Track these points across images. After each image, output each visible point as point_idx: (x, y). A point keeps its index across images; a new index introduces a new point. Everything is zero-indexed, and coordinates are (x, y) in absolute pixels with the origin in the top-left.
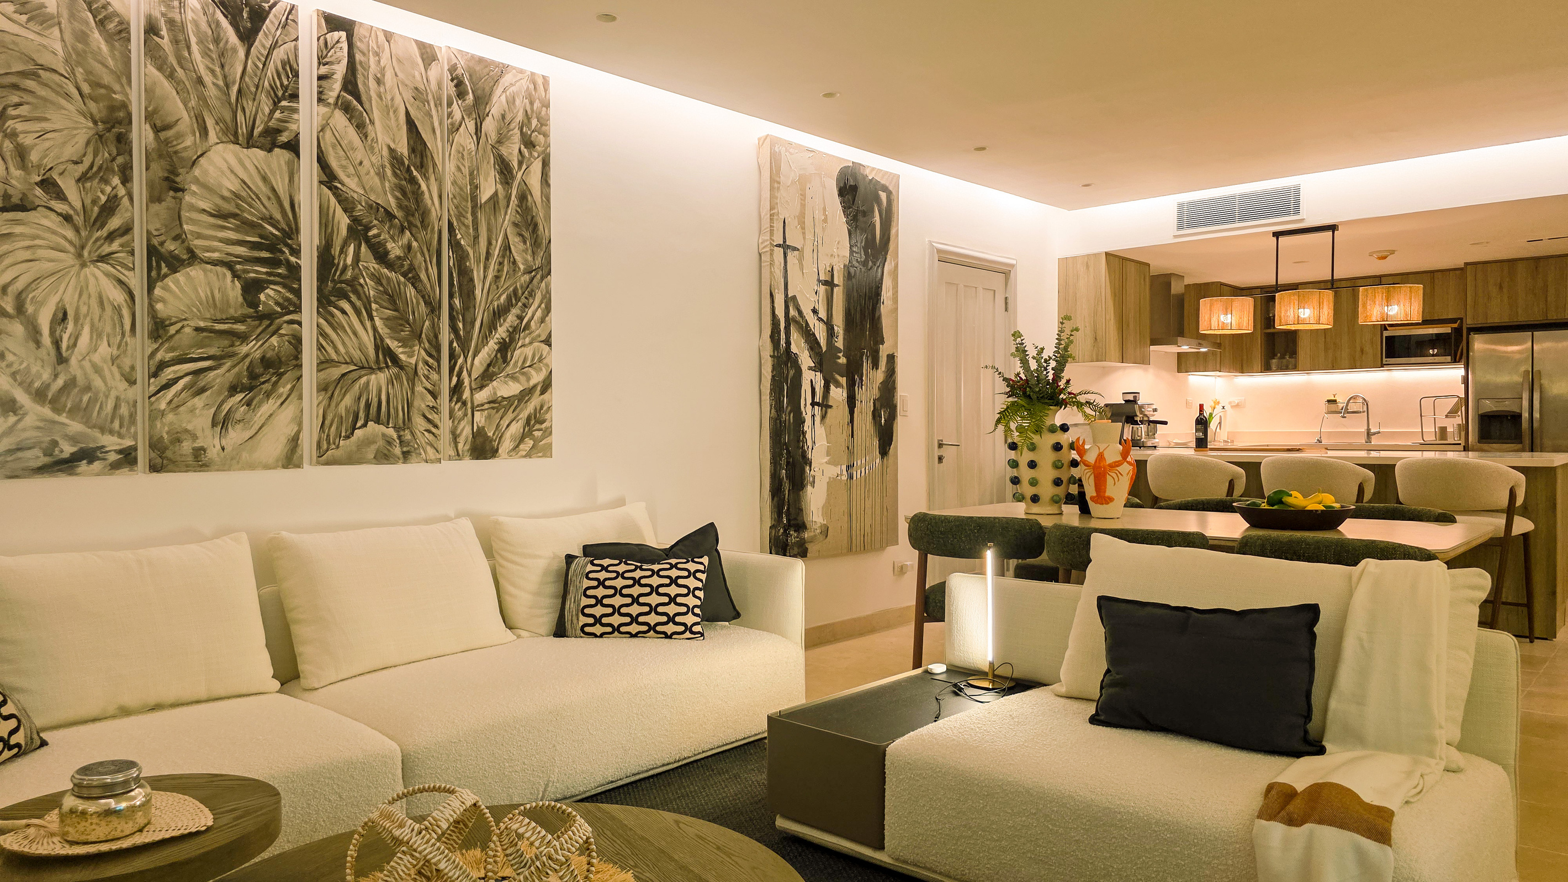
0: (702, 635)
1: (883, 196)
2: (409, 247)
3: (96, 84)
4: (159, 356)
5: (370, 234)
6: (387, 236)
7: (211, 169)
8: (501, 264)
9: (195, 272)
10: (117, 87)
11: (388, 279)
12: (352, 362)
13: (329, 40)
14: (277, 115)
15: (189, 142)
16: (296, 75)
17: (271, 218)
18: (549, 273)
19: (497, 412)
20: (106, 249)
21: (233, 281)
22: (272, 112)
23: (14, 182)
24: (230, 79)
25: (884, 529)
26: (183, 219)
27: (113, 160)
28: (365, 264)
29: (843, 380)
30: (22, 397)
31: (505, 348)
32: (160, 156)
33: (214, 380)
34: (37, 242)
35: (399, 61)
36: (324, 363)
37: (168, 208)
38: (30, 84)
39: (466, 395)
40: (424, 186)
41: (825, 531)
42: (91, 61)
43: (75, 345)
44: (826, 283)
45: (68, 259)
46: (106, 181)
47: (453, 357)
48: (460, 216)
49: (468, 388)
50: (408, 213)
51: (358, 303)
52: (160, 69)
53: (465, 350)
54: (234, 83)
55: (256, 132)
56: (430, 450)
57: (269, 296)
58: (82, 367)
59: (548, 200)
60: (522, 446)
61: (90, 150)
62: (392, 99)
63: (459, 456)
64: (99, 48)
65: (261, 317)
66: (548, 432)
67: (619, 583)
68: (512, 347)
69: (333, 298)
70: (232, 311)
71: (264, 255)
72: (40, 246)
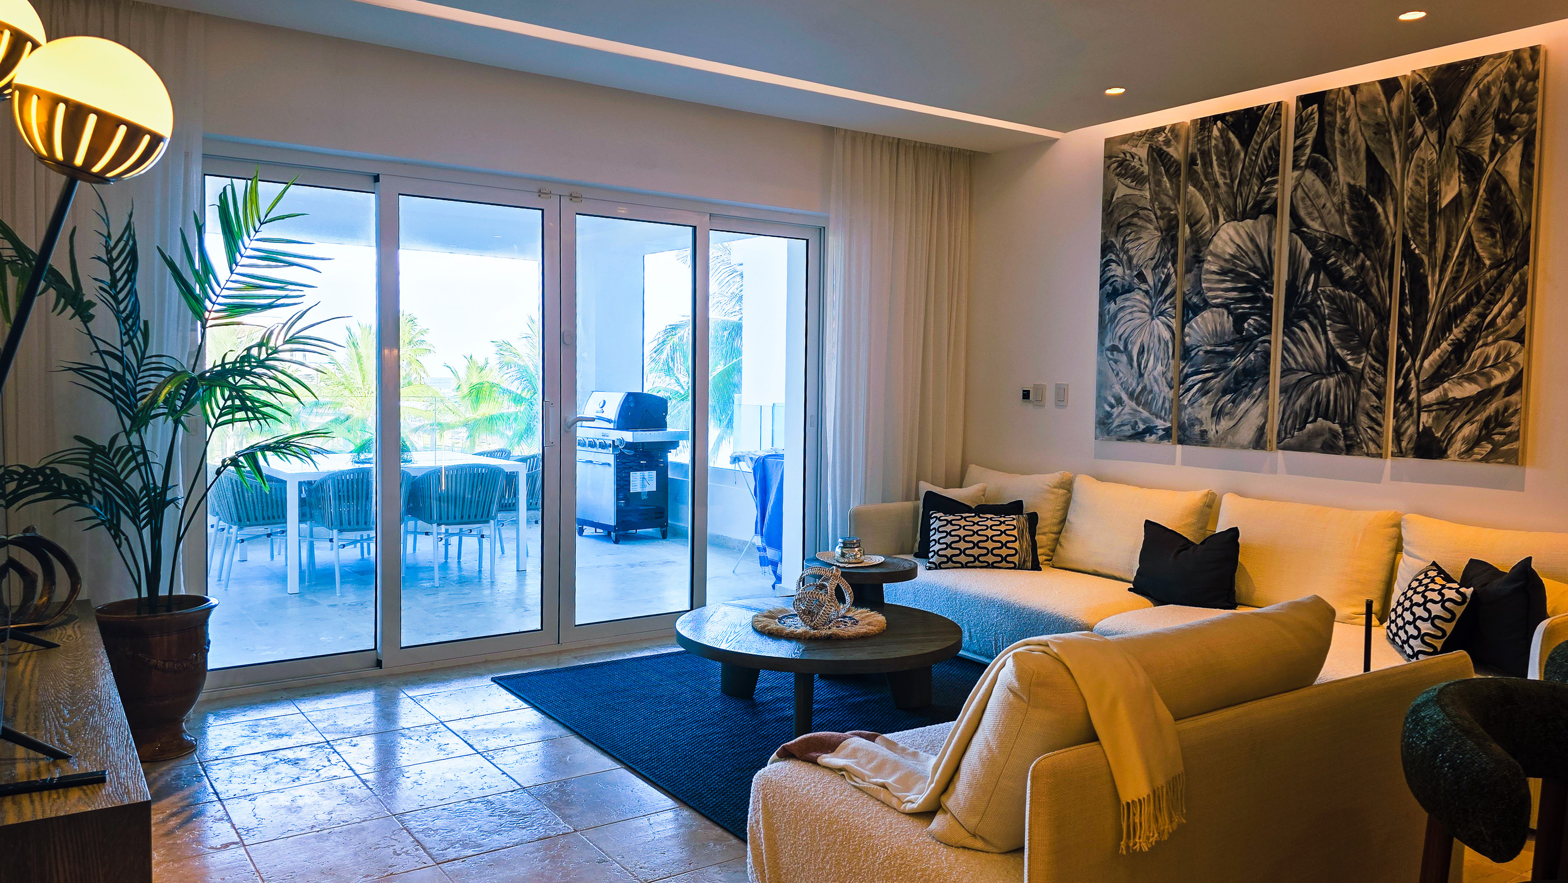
2: (1362, 267)
3: (1163, 209)
4: (1185, 371)
5: (1329, 262)
6: (1343, 261)
7: (1220, 243)
8: (1461, 264)
9: (1207, 314)
10: (1173, 207)
11: (1342, 298)
12: (1307, 370)
13: (1305, 116)
14: (1263, 190)
15: (1209, 228)
16: (1279, 154)
17: (1255, 267)
18: (1526, 263)
19: (1447, 413)
20: (1163, 307)
21: (1228, 317)
22: (1260, 189)
23: (1126, 278)
24: (1234, 175)
26: (1202, 280)
27: (1170, 252)
28: (1322, 289)
30: (1125, 397)
31: (1461, 350)
32: (1193, 243)
33: (1214, 385)
34: (1134, 309)
35: (1361, 107)
36: (1286, 371)
37: (1195, 275)
38: (1135, 220)
39: (1413, 396)
40: (1380, 209)
42: (1162, 196)
43: (1147, 367)
45: (1146, 316)
47: (1401, 360)
48: (1416, 227)
49: (1415, 389)
50: (1366, 236)
51: (1315, 322)
52: (1195, 187)
53: (1413, 352)
54: (1237, 178)
55: (1249, 207)
56: (1372, 446)
57: (1250, 325)
59: (1531, 181)
60: (1476, 450)
61: (1159, 249)
62: (1355, 142)
63: (1400, 453)
64: (1166, 186)
65: (1243, 340)
68: (1470, 347)
69: (1295, 321)
70: (1226, 338)
71: (1249, 295)
72: (1135, 311)
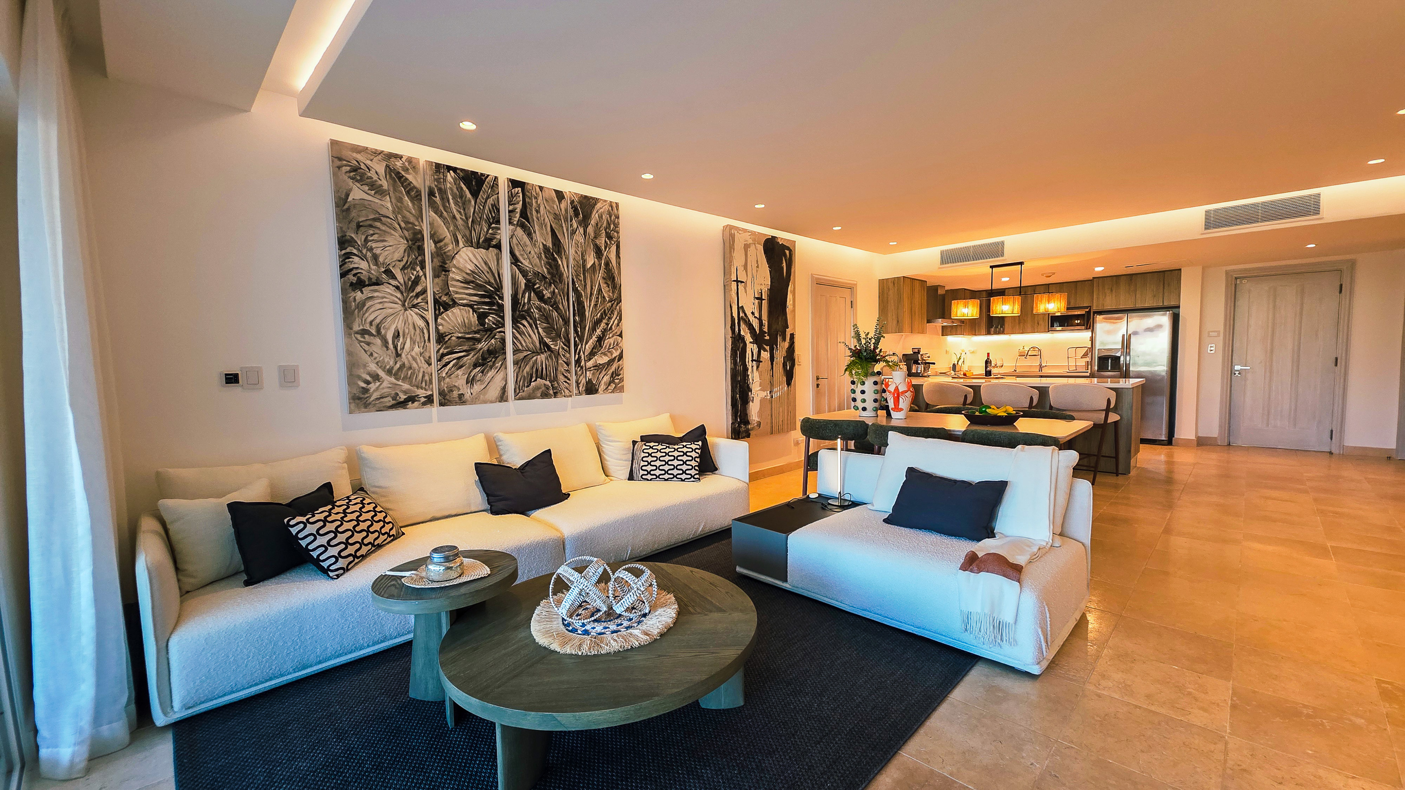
0: (699, 479)
1: (787, 252)
2: (554, 292)
3: (407, 223)
4: (441, 351)
5: (535, 287)
6: (543, 288)
7: (461, 260)
8: (598, 298)
9: (456, 310)
10: (417, 223)
11: (545, 309)
12: (529, 350)
13: (513, 192)
14: (490, 231)
15: (450, 248)
16: (498, 211)
17: (489, 282)
18: (621, 301)
19: (597, 371)
20: (416, 302)
21: (473, 314)
22: (488, 230)
23: (373, 272)
24: (468, 215)
25: (789, 422)
26: (449, 285)
27: (417, 258)
28: (533, 302)
29: (768, 348)
30: (382, 374)
31: (600, 339)
32: (438, 255)
33: (466, 361)
34: (385, 300)
35: (546, 200)
36: (516, 351)
37: (442, 280)
38: (378, 224)
39: (583, 363)
40: (560, 262)
41: (759, 424)
42: (405, 211)
43: (403, 348)
44: (757, 298)
45: (399, 307)
46: (415, 270)
47: (576, 345)
48: (577, 275)
49: (583, 360)
50: (553, 275)
51: (531, 321)
52: (436, 213)
53: (581, 340)
54: (470, 218)
55: (481, 241)
56: (567, 391)
57: (490, 320)
58: (407, 358)
59: (620, 265)
60: (609, 388)
61: (406, 254)
62: (544, 220)
63: (580, 394)
64: (408, 205)
65: (486, 330)
66: (622, 380)
67: (659, 455)
68: (604, 339)
69: (519, 320)
70: (473, 328)
71: (487, 300)
72: (386, 302)
